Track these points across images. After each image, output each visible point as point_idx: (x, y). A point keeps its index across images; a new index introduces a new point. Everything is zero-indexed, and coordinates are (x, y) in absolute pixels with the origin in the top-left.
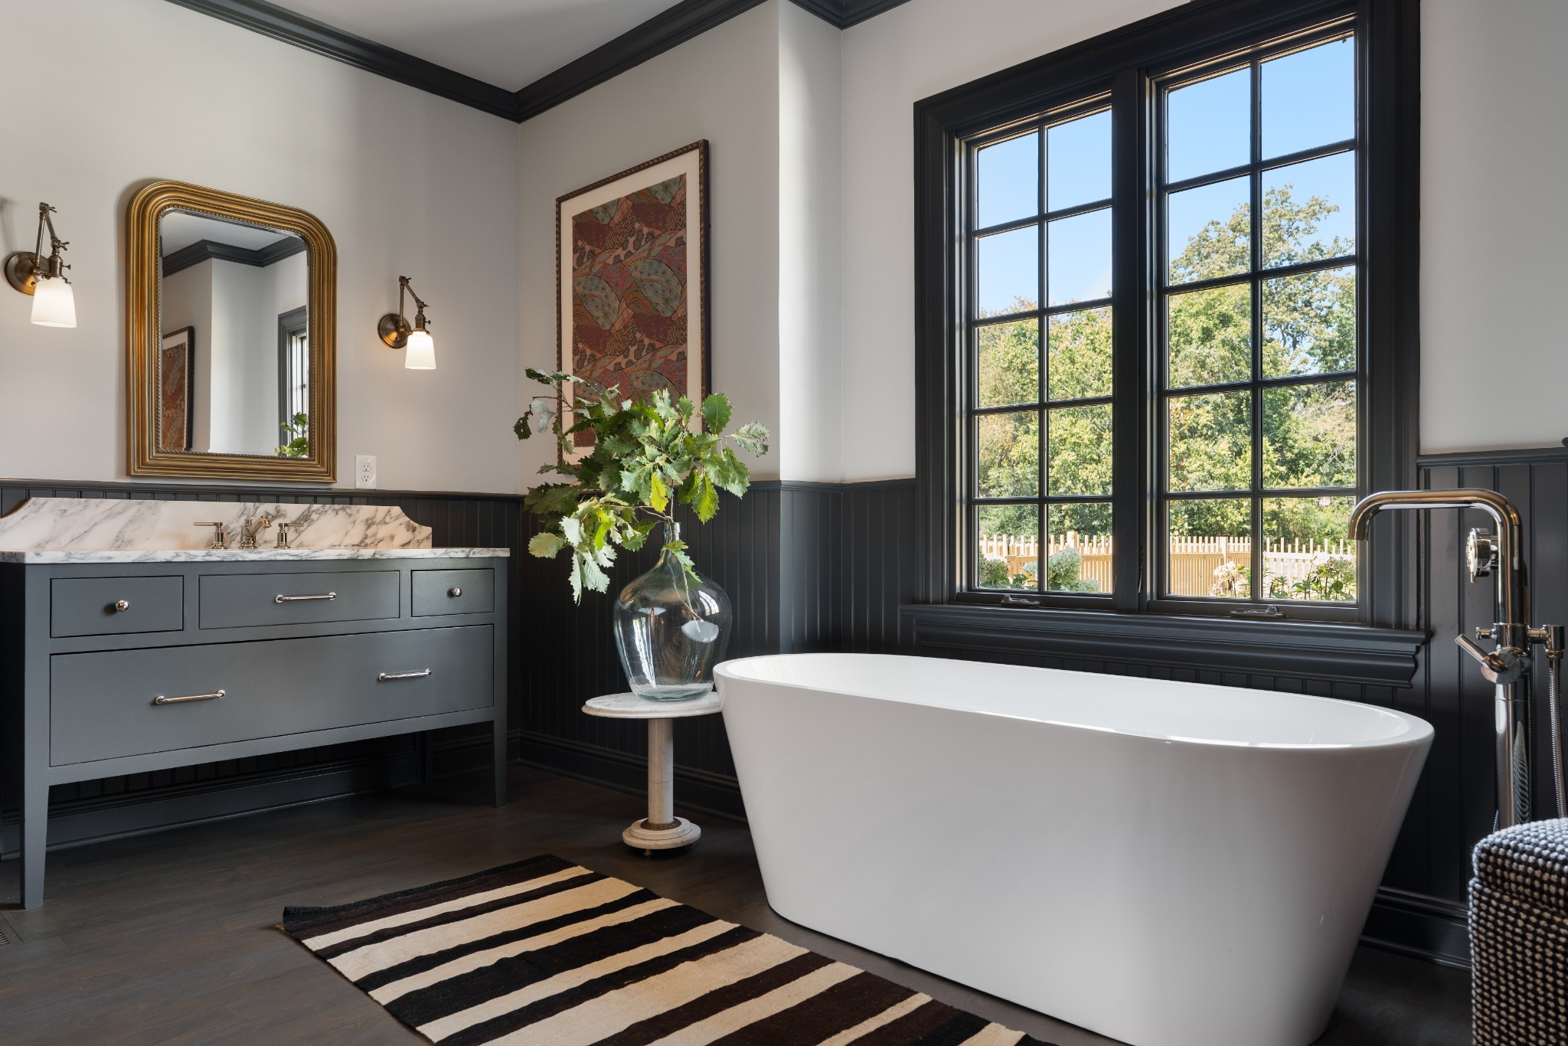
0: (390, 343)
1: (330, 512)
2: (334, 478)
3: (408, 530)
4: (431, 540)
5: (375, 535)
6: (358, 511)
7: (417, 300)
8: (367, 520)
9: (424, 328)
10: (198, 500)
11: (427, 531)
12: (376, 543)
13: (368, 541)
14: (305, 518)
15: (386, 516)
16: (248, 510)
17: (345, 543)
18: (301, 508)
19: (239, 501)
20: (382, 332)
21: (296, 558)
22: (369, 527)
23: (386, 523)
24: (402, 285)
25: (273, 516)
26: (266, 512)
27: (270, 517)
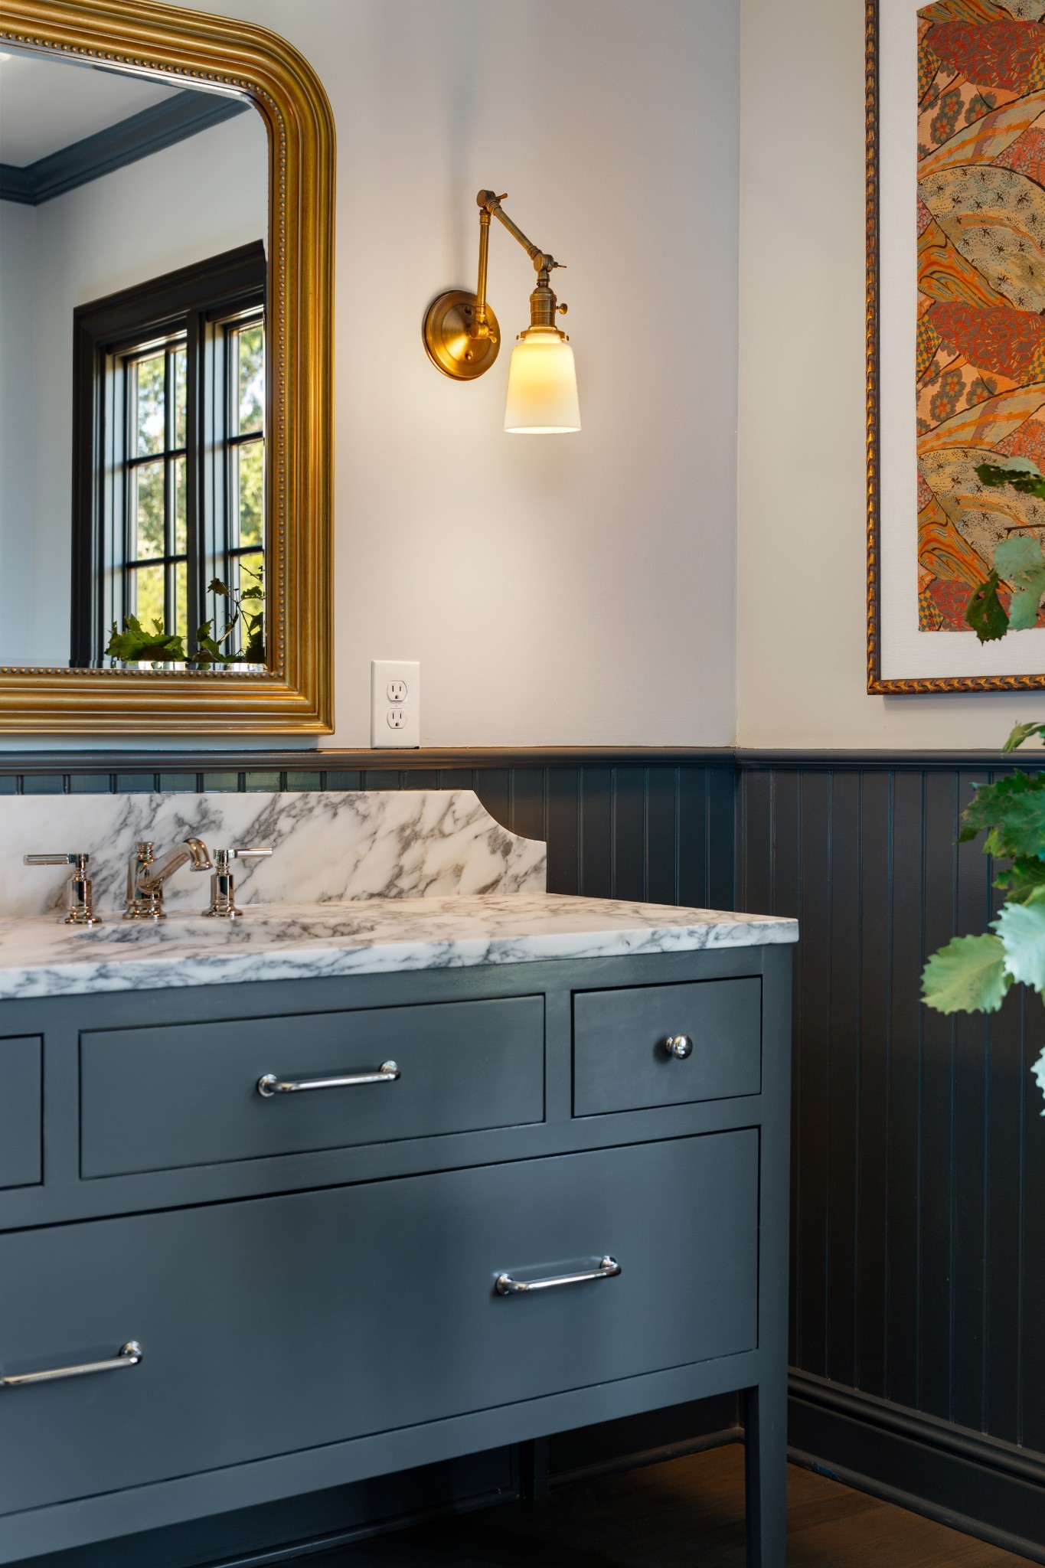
0: (450, 366)
1: (319, 810)
2: (329, 723)
3: (493, 852)
4: (544, 874)
5: (419, 866)
6: (382, 805)
7: (534, 252)
8: (403, 829)
9: (552, 323)
10: (22, 791)
11: (535, 850)
12: (422, 886)
13: (404, 883)
14: (264, 829)
15: (444, 816)
16: (136, 812)
17: (350, 893)
18: (256, 801)
19: (114, 789)
20: (433, 334)
22: (406, 845)
23: (444, 835)
24: (485, 212)
25: (190, 826)
26: (176, 815)
27: (186, 828)
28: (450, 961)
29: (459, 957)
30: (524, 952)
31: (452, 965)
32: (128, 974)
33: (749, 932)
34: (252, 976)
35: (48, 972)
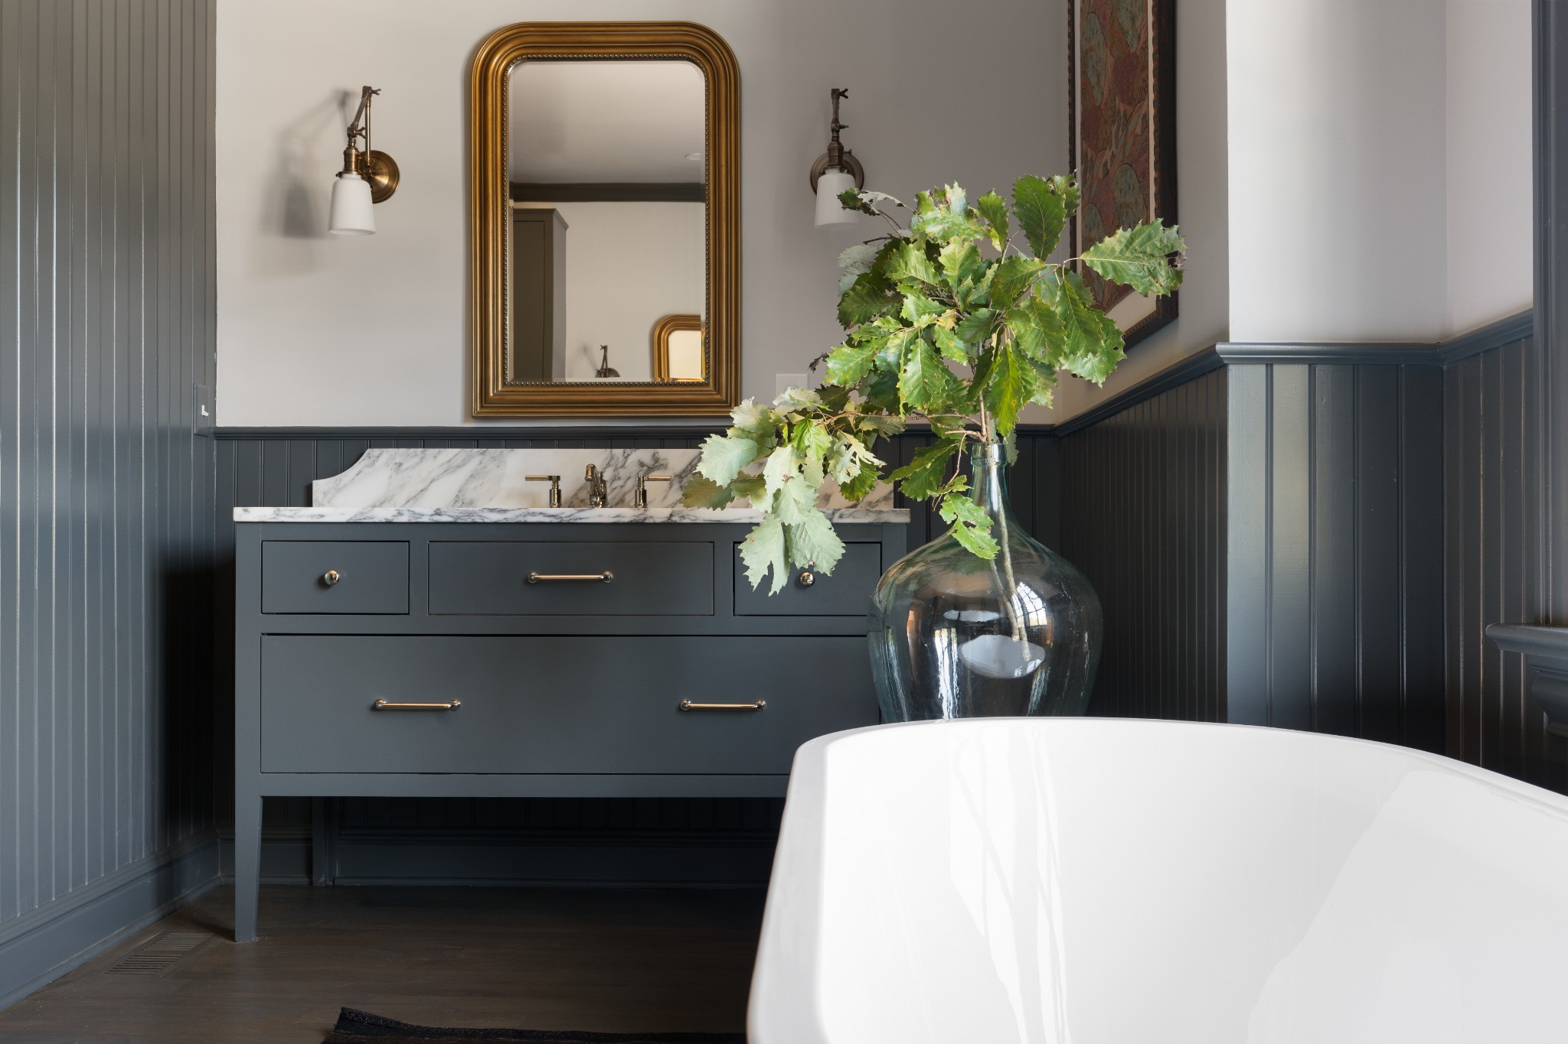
16: (615, 458)
21: (554, 520)
25: (648, 467)
26: (639, 461)
27: (646, 468)
28: (645, 519)
29: (651, 517)
30: (696, 517)
31: (647, 521)
32: (452, 514)
33: (867, 514)
34: (522, 519)
35: (409, 511)
